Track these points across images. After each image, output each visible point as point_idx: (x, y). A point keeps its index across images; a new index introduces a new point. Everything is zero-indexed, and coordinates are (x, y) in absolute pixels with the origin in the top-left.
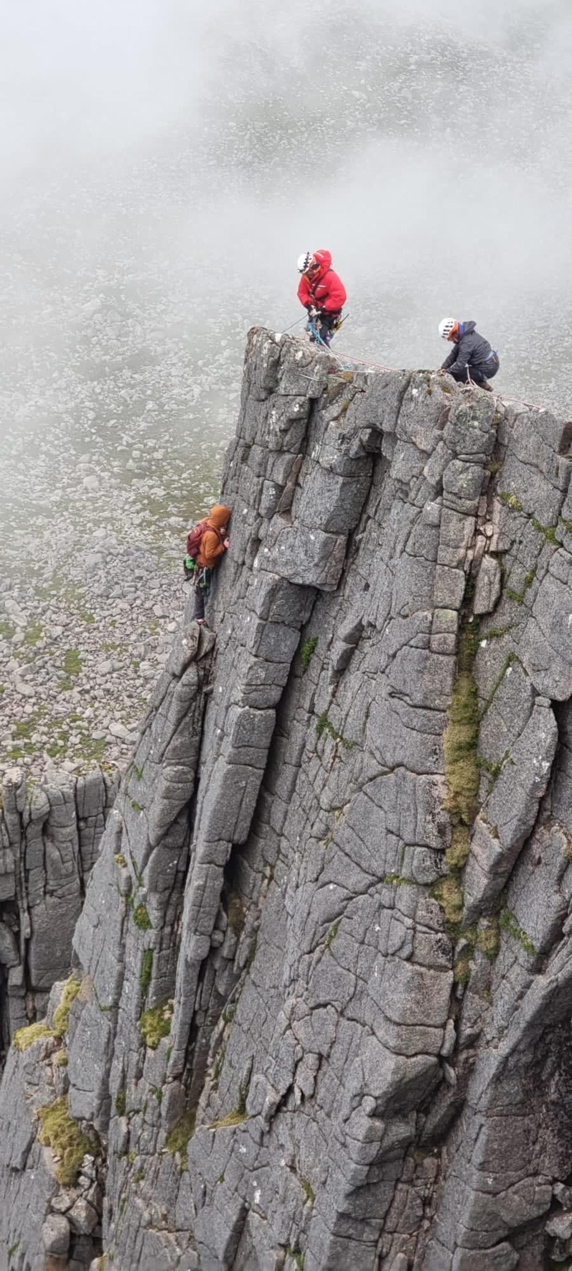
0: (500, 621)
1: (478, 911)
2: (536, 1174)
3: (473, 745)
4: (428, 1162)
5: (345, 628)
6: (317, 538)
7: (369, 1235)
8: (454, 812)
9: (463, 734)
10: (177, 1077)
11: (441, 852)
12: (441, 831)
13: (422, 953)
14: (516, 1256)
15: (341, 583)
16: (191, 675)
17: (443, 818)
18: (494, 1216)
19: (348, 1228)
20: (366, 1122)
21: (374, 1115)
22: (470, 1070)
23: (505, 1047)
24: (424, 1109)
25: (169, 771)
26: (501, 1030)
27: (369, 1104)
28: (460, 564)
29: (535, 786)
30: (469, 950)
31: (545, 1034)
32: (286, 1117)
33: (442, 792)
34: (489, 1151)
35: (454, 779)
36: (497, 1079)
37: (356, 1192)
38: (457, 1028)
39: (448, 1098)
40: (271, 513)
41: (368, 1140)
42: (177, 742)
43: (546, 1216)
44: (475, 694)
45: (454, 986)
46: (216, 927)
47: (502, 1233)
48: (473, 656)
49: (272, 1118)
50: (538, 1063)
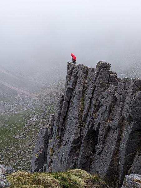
0: (86, 90)
1: (83, 121)
2: (89, 151)
3: (83, 103)
4: (78, 149)
5: (74, 93)
6: (72, 83)
7: (72, 157)
8: (81, 110)
9: (83, 102)
10: (59, 142)
11: (80, 115)
12: (80, 112)
13: (77, 126)
14: (87, 160)
15: (74, 88)
16: (62, 99)
17: (80, 111)
18: (84, 155)
19: (70, 156)
20: (71, 144)
21: (72, 143)
22: (82, 139)
23: (85, 136)
24: (78, 143)
25: (59, 109)
26: (85, 134)
27: (71, 142)
28: (83, 84)
29: (88, 107)
30: (82, 126)
31: (89, 135)
32: (66, 145)
33: (80, 108)
34: (83, 148)
35: (81, 107)
36: (84, 140)
37: (70, 152)
38: (81, 134)
39: (80, 142)
40: (68, 81)
41: (71, 146)
42: (60, 106)
43: (90, 156)
44: (84, 98)
45: (80, 129)
46: (62, 125)
47: (85, 157)
48: (84, 94)
49: (65, 145)
50: (89, 138)
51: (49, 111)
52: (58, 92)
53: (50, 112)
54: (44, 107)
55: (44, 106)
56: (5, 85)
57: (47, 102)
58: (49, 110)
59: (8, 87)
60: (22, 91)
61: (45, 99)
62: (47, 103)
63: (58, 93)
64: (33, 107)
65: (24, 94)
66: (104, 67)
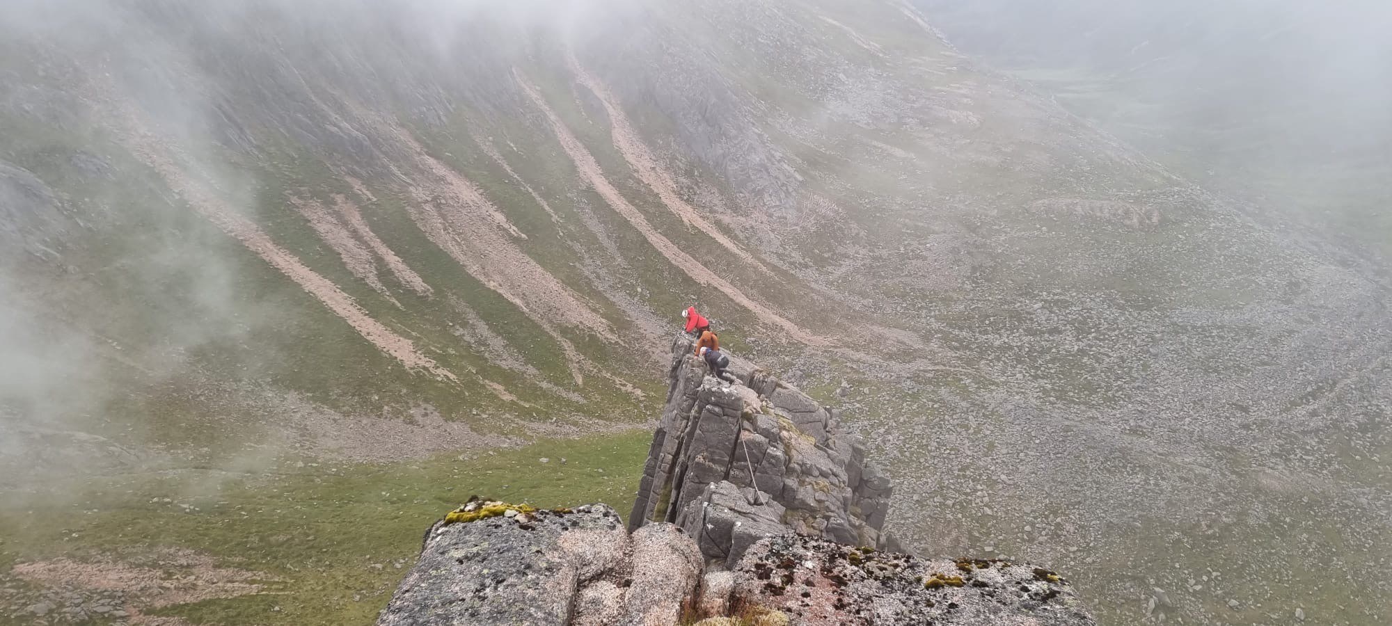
51: (858, 405)
52: (906, 340)
53: (861, 410)
54: (844, 390)
55: (844, 384)
56: (722, 289)
57: (857, 372)
58: (859, 402)
59: (732, 300)
60: (777, 319)
61: (853, 361)
62: (855, 376)
63: (905, 344)
64: (805, 383)
65: (782, 329)
66: (715, 404)
